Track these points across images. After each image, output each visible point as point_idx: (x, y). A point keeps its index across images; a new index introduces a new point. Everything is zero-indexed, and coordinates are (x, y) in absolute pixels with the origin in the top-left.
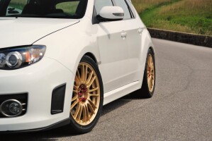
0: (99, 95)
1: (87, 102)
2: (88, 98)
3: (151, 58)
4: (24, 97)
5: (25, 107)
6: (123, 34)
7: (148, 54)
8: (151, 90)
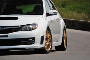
0: (51, 41)
1: (48, 43)
2: (48, 42)
3: (65, 32)
4: (34, 39)
5: (34, 42)
6: (55, 20)
7: (64, 30)
8: (65, 47)
